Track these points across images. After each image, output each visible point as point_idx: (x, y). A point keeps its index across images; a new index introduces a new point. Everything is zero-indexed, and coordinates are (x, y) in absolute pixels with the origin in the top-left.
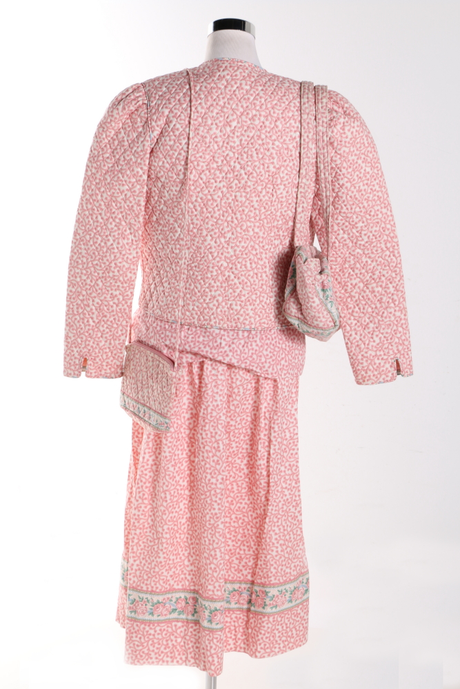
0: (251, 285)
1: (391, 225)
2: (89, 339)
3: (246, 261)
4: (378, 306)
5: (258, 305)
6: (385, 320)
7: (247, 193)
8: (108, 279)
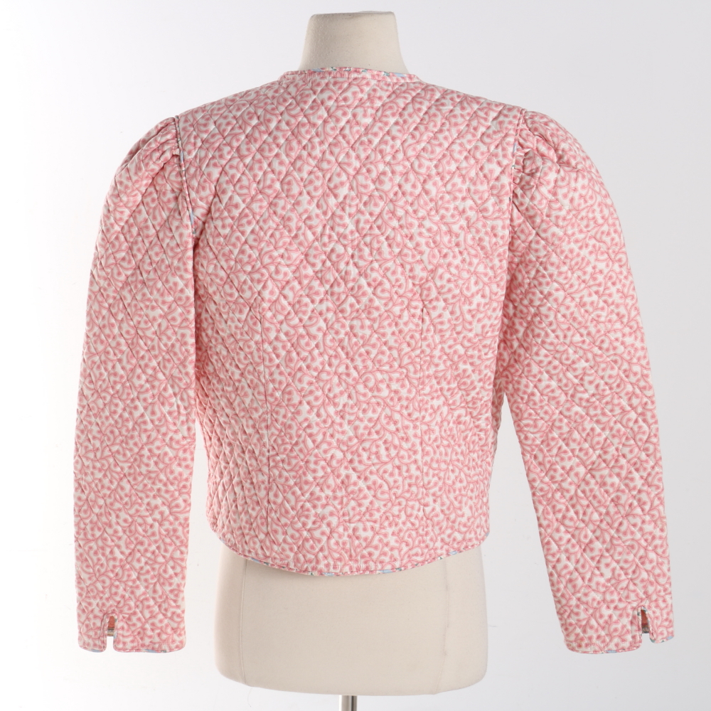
0: (390, 489)
1: (642, 366)
2: (117, 583)
3: (378, 446)
4: (612, 510)
5: (404, 523)
6: (624, 538)
7: (374, 320)
8: (140, 479)
